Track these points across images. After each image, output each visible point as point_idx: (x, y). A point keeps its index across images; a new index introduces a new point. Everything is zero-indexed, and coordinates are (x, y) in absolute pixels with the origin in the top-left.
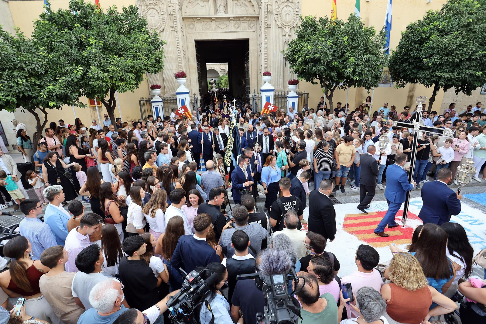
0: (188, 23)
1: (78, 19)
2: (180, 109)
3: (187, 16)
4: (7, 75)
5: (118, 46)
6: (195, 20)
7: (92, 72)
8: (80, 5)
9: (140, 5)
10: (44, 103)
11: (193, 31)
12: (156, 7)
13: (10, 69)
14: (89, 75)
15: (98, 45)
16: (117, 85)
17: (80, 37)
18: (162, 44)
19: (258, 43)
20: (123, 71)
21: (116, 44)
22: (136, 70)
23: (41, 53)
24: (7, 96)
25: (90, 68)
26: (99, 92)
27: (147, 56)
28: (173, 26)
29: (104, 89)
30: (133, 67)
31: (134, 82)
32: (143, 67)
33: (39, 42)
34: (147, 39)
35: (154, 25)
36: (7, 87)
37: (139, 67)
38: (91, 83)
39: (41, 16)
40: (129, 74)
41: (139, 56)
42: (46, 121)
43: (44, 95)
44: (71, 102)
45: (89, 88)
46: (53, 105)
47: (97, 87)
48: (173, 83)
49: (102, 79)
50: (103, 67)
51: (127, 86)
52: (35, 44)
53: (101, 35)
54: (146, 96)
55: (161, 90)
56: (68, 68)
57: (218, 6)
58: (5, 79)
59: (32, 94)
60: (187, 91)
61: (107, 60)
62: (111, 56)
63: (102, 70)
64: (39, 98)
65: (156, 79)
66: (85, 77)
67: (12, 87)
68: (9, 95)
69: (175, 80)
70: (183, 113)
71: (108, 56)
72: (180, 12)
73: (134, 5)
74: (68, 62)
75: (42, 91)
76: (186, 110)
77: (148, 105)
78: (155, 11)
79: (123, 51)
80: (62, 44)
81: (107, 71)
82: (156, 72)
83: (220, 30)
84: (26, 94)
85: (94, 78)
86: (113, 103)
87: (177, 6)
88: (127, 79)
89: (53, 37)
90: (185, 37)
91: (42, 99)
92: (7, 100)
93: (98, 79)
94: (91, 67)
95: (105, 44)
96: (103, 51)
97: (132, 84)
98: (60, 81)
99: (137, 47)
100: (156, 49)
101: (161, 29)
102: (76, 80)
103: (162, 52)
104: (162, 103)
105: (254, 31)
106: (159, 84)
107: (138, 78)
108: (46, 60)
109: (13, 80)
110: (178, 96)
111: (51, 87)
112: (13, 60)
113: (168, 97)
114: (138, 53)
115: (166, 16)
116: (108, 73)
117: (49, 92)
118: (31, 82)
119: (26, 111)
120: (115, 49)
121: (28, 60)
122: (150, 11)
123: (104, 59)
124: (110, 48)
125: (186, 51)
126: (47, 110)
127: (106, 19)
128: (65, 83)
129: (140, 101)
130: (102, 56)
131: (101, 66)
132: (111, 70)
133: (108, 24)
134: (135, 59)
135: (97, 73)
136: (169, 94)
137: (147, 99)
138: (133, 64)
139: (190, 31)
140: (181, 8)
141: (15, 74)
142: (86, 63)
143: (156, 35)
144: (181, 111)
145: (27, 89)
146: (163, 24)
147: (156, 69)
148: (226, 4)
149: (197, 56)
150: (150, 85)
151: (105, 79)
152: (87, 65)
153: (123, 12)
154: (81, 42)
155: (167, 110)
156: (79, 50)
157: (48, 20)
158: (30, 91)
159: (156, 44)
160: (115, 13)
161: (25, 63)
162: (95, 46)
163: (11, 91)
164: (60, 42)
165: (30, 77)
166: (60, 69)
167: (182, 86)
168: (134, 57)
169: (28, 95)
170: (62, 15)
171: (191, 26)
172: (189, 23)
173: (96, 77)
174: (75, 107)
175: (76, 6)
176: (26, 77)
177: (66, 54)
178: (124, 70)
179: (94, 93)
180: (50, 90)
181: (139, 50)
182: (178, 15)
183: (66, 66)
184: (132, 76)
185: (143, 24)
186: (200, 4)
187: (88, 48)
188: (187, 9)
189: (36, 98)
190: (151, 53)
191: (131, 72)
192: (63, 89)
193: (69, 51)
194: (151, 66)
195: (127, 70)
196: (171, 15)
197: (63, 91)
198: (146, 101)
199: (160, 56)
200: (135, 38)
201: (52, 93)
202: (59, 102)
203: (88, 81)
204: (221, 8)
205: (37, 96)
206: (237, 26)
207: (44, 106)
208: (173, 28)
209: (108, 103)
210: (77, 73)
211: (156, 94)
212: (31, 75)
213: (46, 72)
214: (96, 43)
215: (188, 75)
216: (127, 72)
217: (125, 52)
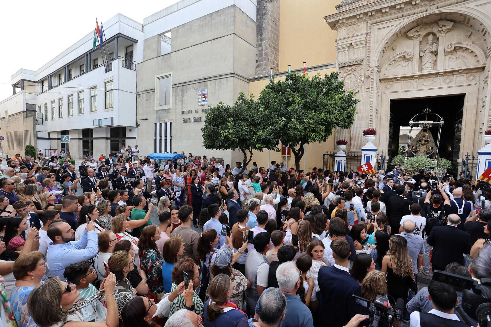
0: (384, 84)
1: (290, 86)
2: (364, 166)
3: (385, 78)
4: (238, 124)
5: (317, 103)
6: (393, 80)
7: (291, 124)
8: (293, 76)
9: (340, 73)
10: (253, 144)
11: (390, 91)
12: (355, 73)
13: (241, 120)
14: (289, 125)
15: (300, 104)
16: (309, 135)
17: (289, 98)
18: (356, 102)
19: (480, 97)
20: (316, 123)
21: (315, 102)
22: (328, 123)
23: (261, 109)
24: (234, 137)
25: (290, 121)
26: (293, 141)
27: (340, 112)
28: (369, 87)
29: (298, 138)
30: (325, 120)
31: (323, 134)
32: (335, 120)
33: (261, 102)
34: (342, 98)
35: (350, 88)
36: (236, 131)
37: (331, 121)
38: (288, 132)
39: (266, 87)
40: (321, 126)
41: (332, 111)
42: (250, 160)
43: (255, 138)
44: (271, 146)
45: (286, 137)
46: (259, 146)
47: (293, 135)
48: (361, 140)
49: (298, 129)
50: (301, 120)
51: (317, 136)
52: (259, 103)
53: (304, 96)
54: (330, 151)
55: (346, 146)
56: (275, 120)
57: (424, 64)
58: (236, 126)
59: (248, 137)
60: (375, 148)
61: (305, 114)
62: (308, 111)
63: (299, 122)
64: (251, 140)
65: (344, 135)
66: (285, 128)
67: (238, 132)
68: (235, 137)
69: (363, 137)
70: (366, 170)
71: (306, 111)
72: (379, 74)
73: (335, 72)
74: (276, 116)
75: (255, 136)
76: (370, 167)
77: (332, 159)
78: (353, 76)
79: (319, 107)
80: (275, 103)
81: (304, 123)
82: (345, 127)
83: (423, 87)
84: (245, 137)
85: (291, 128)
86: (301, 152)
87: (376, 69)
88: (319, 130)
89: (271, 99)
90: (380, 97)
91: (253, 142)
92: (233, 140)
93: (295, 128)
94: (292, 119)
95: (306, 102)
96: (303, 108)
97: (322, 135)
98: (268, 129)
99: (331, 104)
100: (349, 106)
101: (356, 91)
102: (278, 129)
103: (355, 109)
104: (345, 158)
105: (475, 85)
106: (346, 140)
107: (328, 131)
108: (263, 114)
109: (240, 127)
110: (364, 153)
111: (261, 133)
112: (244, 114)
113: (353, 154)
114: (332, 109)
115: (363, 79)
116: (303, 125)
117: (258, 137)
118: (250, 129)
119: (240, 150)
120: (313, 106)
121: (252, 114)
122: (348, 77)
123: (303, 114)
124: (309, 105)
125: (379, 110)
126: (254, 151)
127: (310, 84)
128: (270, 131)
129: (324, 155)
130: (301, 111)
131: (299, 119)
132: (306, 122)
133: (311, 88)
134: (328, 114)
135: (295, 124)
136: (354, 150)
137: (332, 154)
138: (326, 118)
139: (386, 91)
140: (379, 71)
141: (243, 123)
142: (288, 117)
143: (351, 93)
144: (365, 168)
145: (246, 133)
146: (359, 86)
147: (346, 124)
148: (436, 61)
149: (391, 115)
150: (336, 141)
151: (300, 129)
152: (289, 119)
153: (324, 79)
154: (289, 101)
155: (349, 166)
156: (285, 107)
157: (270, 89)
158: (247, 135)
159: (350, 102)
160: (318, 79)
161: (250, 116)
162: (298, 104)
163: (237, 134)
164: (274, 102)
165: (250, 125)
166: (270, 121)
167: (370, 143)
168: (328, 112)
169: (246, 138)
170: (280, 84)
171: (388, 86)
172: (386, 83)
173: (294, 127)
174: (273, 151)
175: (291, 77)
176: (248, 126)
177: (276, 110)
178: (318, 123)
179: (289, 141)
180: (260, 135)
181: (333, 106)
182: (376, 78)
183: (274, 119)
184: (323, 128)
185: (341, 85)
186: (403, 64)
187: (293, 105)
188: (387, 71)
189: (249, 140)
190: (343, 110)
191: (323, 125)
192: (268, 135)
193: (279, 108)
194: (342, 122)
195: (320, 122)
196: (368, 77)
197: (268, 136)
198: (330, 155)
199: (352, 112)
200: (331, 97)
201: (260, 137)
202: (263, 145)
203: (286, 131)
204: (429, 65)
205: (251, 139)
206: (448, 81)
207: (253, 147)
208: (369, 90)
209: (297, 152)
210: (280, 123)
211: (341, 149)
212: (251, 124)
213: (260, 123)
214: (299, 102)
215: (377, 133)
216: (319, 124)
217: (321, 108)
